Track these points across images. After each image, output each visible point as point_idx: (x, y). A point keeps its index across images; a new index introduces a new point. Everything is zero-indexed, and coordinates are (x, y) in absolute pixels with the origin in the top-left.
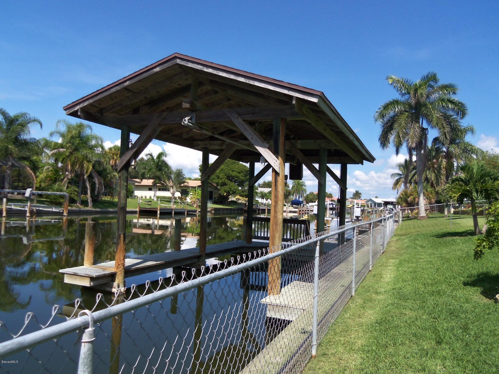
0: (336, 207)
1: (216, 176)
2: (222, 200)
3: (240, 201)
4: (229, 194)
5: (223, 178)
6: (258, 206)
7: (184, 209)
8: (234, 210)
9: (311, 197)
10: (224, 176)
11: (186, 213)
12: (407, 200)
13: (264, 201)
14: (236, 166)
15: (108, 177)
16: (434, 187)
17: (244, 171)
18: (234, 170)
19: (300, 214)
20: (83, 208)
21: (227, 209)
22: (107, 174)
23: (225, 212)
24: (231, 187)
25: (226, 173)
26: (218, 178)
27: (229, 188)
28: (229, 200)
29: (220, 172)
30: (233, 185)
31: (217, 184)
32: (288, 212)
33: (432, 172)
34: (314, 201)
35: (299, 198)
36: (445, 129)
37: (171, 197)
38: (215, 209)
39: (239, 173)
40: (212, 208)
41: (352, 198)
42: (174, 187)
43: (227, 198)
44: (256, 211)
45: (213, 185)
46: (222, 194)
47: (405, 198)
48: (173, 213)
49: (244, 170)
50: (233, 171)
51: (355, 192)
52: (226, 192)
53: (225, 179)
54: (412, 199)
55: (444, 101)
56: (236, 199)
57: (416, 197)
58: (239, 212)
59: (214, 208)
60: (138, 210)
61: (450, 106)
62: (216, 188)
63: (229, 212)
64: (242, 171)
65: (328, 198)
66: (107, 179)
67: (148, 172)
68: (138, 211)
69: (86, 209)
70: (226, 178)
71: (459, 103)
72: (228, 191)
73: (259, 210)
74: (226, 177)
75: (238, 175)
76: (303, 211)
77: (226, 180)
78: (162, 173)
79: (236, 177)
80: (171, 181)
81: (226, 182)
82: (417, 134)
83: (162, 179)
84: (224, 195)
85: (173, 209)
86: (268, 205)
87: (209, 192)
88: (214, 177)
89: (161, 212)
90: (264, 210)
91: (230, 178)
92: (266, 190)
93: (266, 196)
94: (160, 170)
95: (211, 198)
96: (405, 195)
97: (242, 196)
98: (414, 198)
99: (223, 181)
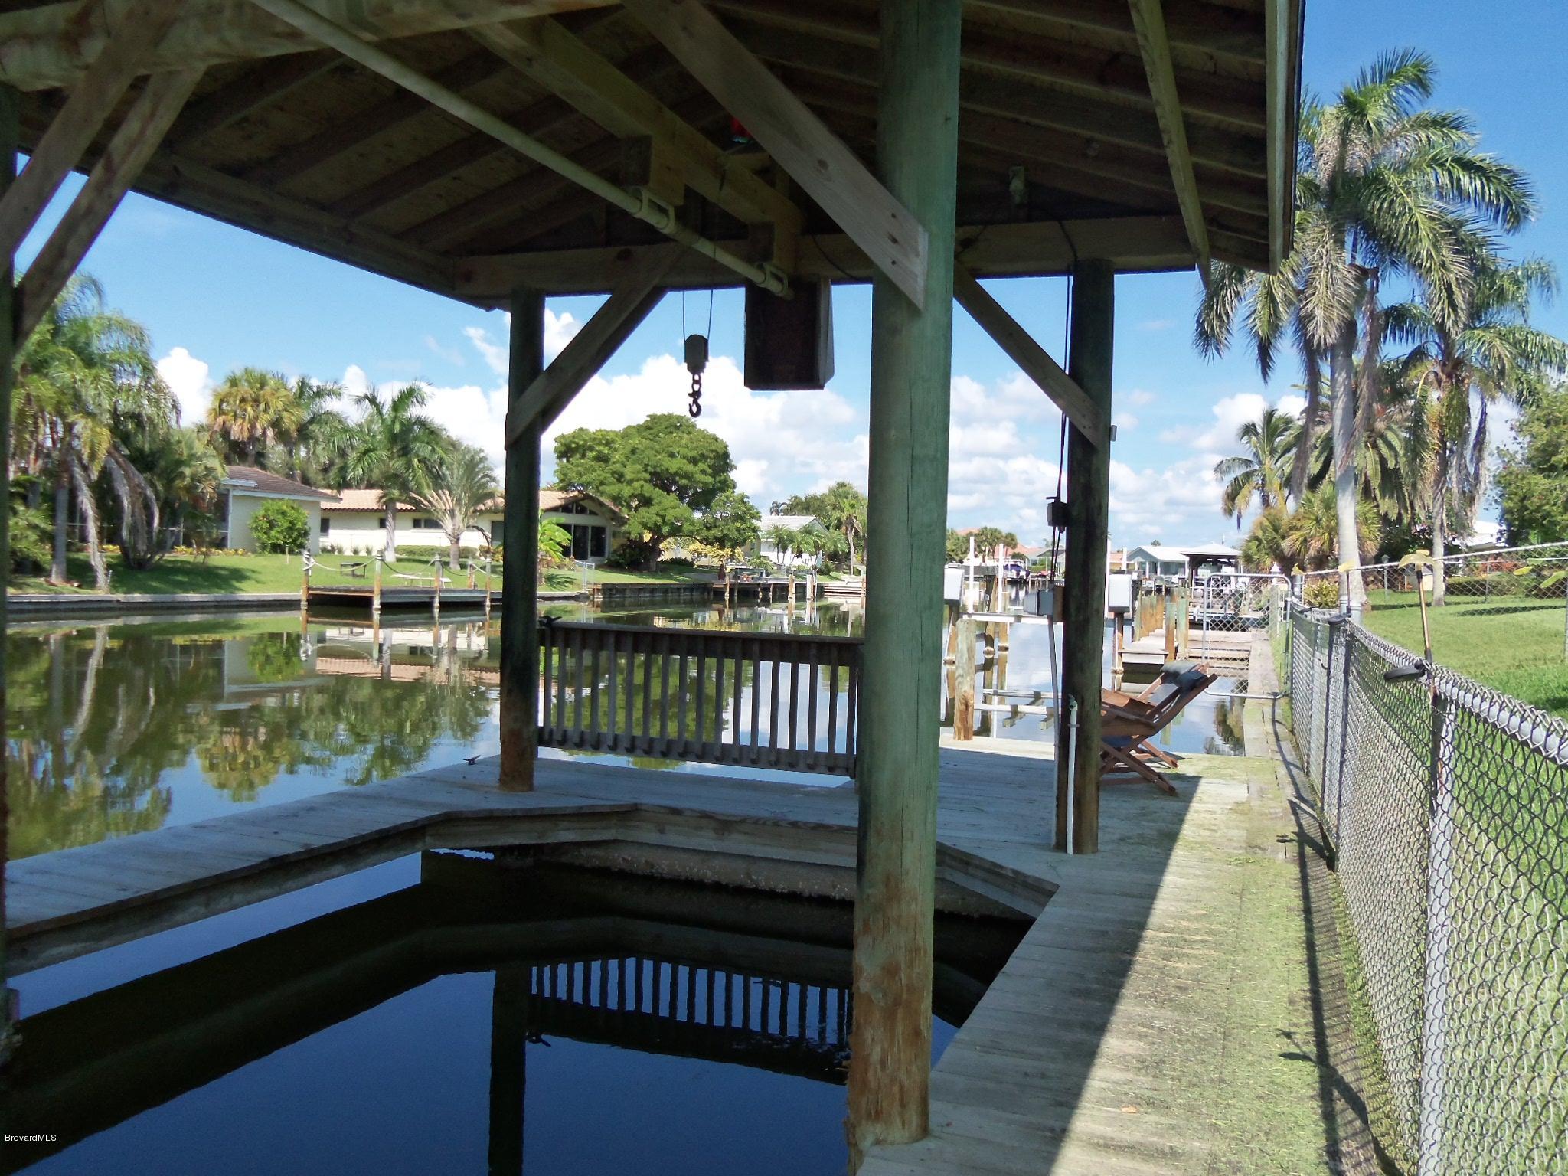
0: (1027, 575)
1: (613, 473)
2: (638, 556)
3: (703, 561)
4: (658, 537)
5: (637, 480)
6: (761, 575)
7: (480, 591)
8: (678, 589)
10: (639, 472)
11: (488, 603)
12: (1279, 546)
13: (788, 559)
14: (681, 438)
15: (182, 475)
16: (1375, 499)
17: (711, 455)
18: (675, 450)
20: (71, 592)
21: (653, 589)
22: (180, 463)
23: (645, 597)
24: (665, 510)
25: (646, 461)
26: (619, 481)
27: (658, 515)
28: (661, 558)
29: (627, 458)
30: (669, 505)
31: (616, 499)
33: (1366, 445)
36: (1447, 269)
37: (447, 548)
38: (608, 590)
39: (694, 461)
40: (595, 584)
42: (457, 512)
43: (653, 549)
44: (756, 594)
45: (601, 504)
46: (633, 536)
47: (1272, 540)
48: (437, 604)
49: (713, 451)
50: (672, 455)
52: (650, 529)
53: (642, 482)
54: (1298, 544)
55: (1442, 165)
56: (692, 552)
57: (1312, 537)
58: (696, 596)
60: (301, 595)
61: (1465, 181)
62: (615, 517)
63: (658, 597)
64: (702, 455)
65: (1002, 546)
66: (178, 483)
67: (359, 460)
68: (304, 598)
69: (86, 594)
70: (646, 481)
71: (1502, 170)
72: (655, 524)
73: (766, 588)
74: (648, 476)
75: (690, 467)
77: (649, 487)
78: (409, 465)
79: (682, 477)
80: (447, 492)
81: (647, 495)
82: (1342, 289)
83: (413, 483)
84: (641, 537)
85: (435, 592)
86: (799, 573)
87: (590, 530)
88: (605, 478)
89: (385, 601)
90: (784, 588)
91: (663, 480)
92: (795, 523)
93: (792, 541)
94: (405, 452)
95: (598, 551)
96: (1270, 529)
97: (706, 541)
98: (1305, 540)
99: (635, 489)
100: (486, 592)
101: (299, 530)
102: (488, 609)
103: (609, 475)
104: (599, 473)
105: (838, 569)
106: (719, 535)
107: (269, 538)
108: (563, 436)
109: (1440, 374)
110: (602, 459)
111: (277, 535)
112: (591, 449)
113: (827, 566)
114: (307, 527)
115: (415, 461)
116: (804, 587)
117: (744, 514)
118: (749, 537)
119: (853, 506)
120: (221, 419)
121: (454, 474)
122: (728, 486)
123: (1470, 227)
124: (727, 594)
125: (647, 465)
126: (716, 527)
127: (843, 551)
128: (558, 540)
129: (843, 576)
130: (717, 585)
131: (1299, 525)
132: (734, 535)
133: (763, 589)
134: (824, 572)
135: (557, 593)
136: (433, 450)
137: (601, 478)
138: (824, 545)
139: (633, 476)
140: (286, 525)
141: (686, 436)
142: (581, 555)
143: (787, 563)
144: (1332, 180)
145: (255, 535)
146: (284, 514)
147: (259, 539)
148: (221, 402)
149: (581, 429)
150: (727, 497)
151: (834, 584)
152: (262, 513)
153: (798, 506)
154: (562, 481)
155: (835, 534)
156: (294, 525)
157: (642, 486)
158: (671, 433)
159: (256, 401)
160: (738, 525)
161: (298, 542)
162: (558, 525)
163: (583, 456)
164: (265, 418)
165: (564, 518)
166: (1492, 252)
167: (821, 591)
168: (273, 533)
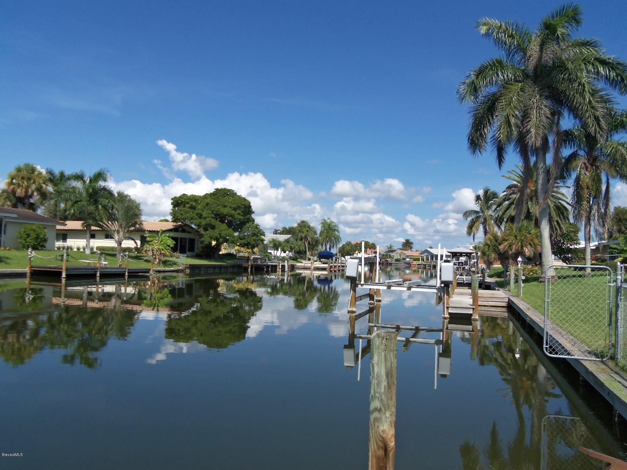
1: (197, 214)
2: (210, 252)
3: (241, 254)
4: (219, 243)
5: (208, 217)
6: (266, 261)
7: (123, 268)
8: (226, 267)
9: (348, 248)
10: (209, 214)
11: (127, 274)
12: (498, 248)
13: (279, 253)
14: (229, 199)
17: (243, 207)
18: (226, 204)
19: (331, 271)
21: (214, 267)
23: (211, 271)
24: (221, 231)
25: (213, 209)
26: (200, 217)
27: (218, 233)
28: (221, 253)
29: (204, 208)
30: (222, 228)
31: (199, 226)
32: (313, 269)
34: (352, 254)
35: (330, 249)
37: (116, 248)
38: (192, 267)
39: (235, 209)
40: (186, 265)
41: (401, 249)
42: (120, 232)
43: (218, 248)
44: (263, 269)
45: (192, 228)
47: (495, 246)
48: (98, 275)
49: (243, 205)
50: (225, 206)
51: (405, 241)
52: (215, 240)
53: (211, 218)
54: (507, 247)
55: (589, 62)
56: (236, 250)
57: (514, 244)
58: (235, 270)
59: (190, 265)
60: (27, 270)
61: (601, 69)
62: (198, 233)
63: (217, 270)
64: (239, 207)
65: (370, 249)
68: (29, 272)
71: (619, 64)
72: (217, 237)
73: (268, 266)
74: (213, 216)
75: (233, 212)
76: (335, 267)
77: (213, 220)
78: (97, 208)
79: (229, 216)
80: (116, 222)
81: (213, 224)
82: (544, 119)
83: (98, 217)
84: (211, 243)
85: (97, 269)
86: (283, 259)
87: (188, 240)
88: (193, 216)
89: (69, 273)
90: (276, 266)
91: (221, 218)
92: (282, 238)
93: (280, 246)
94: (96, 202)
95: (192, 249)
96: (493, 240)
97: (242, 245)
98: (510, 245)
99: (207, 222)
100: (126, 269)
101: (41, 239)
102: (126, 277)
103: (195, 215)
104: (191, 214)
105: (301, 258)
106: (246, 242)
107: (26, 242)
108: (175, 198)
109: (587, 164)
110: (193, 208)
111: (30, 241)
112: (188, 203)
113: (296, 257)
114: (46, 237)
115: (100, 206)
116: (284, 265)
117: (258, 233)
118: (259, 243)
119: (307, 231)
120: (12, 187)
121: (119, 213)
122: (250, 221)
123: (601, 93)
124: (249, 269)
125: (213, 211)
126: (244, 239)
127: (303, 250)
128: (168, 244)
129: (303, 261)
130: (245, 265)
131: (507, 238)
132: (253, 242)
133: (266, 267)
134: (295, 259)
135: (167, 269)
136: (109, 202)
137: (192, 216)
138: (294, 247)
139: (206, 215)
140: (35, 236)
141: (231, 198)
142: (183, 251)
143: (278, 254)
144: (536, 68)
145: (19, 241)
146: (34, 230)
147: (21, 242)
148: (12, 179)
149: (184, 195)
150: (250, 226)
151: (298, 264)
152: (23, 230)
153: (285, 231)
154: (174, 217)
155: (300, 243)
156: (39, 236)
157: (210, 220)
158: (225, 196)
159: (29, 179)
160: (255, 238)
161: (41, 244)
162: (169, 237)
163: (184, 206)
164: (34, 187)
165: (172, 234)
166: (611, 106)
167: (292, 268)
168: (28, 240)
